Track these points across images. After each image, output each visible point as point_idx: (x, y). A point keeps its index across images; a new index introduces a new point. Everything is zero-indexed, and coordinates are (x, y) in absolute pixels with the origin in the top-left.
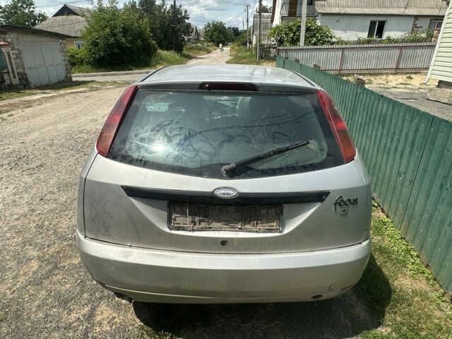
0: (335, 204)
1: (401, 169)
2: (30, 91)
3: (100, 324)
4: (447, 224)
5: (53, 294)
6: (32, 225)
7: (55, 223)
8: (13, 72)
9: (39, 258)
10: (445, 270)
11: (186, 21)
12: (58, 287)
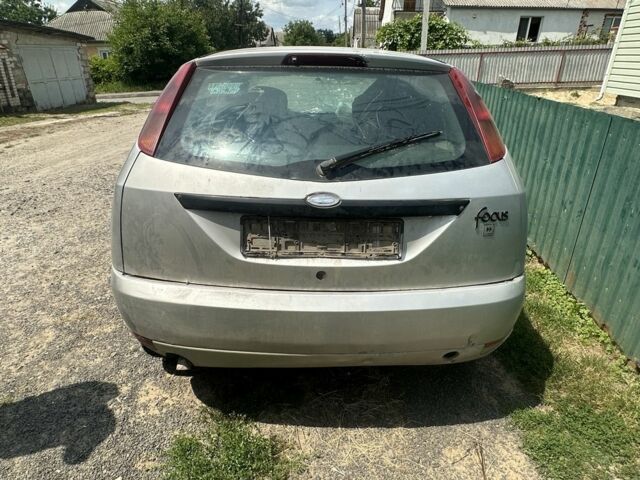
0: (477, 219)
1: (566, 197)
2: (37, 115)
3: (145, 407)
4: (631, 264)
5: (77, 370)
6: (45, 285)
7: (77, 282)
8: (11, 88)
9: (56, 326)
10: (629, 328)
11: (259, 19)
12: (84, 362)
